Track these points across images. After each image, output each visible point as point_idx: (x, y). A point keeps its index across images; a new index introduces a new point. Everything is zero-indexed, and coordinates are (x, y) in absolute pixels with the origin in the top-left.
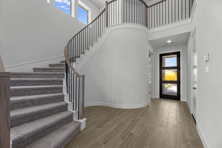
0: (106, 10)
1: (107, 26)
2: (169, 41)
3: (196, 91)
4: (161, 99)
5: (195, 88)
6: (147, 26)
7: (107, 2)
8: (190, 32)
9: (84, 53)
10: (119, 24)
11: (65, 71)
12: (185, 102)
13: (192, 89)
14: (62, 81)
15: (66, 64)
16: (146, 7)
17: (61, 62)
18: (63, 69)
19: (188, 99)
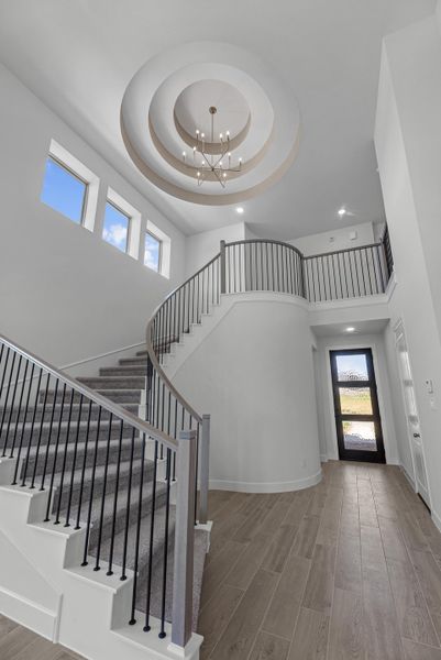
0: (222, 255)
1: (223, 291)
2: (350, 329)
3: (419, 442)
4: (343, 462)
5: (416, 436)
6: (304, 296)
7: (222, 242)
8: (389, 320)
9: (188, 332)
10: (240, 293)
11: (146, 372)
12: (397, 467)
13: (411, 437)
14: (139, 394)
15: (149, 359)
16: (302, 258)
17: (138, 354)
18: (142, 369)
19: (401, 460)
